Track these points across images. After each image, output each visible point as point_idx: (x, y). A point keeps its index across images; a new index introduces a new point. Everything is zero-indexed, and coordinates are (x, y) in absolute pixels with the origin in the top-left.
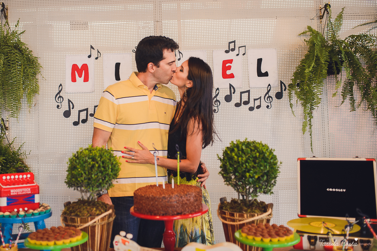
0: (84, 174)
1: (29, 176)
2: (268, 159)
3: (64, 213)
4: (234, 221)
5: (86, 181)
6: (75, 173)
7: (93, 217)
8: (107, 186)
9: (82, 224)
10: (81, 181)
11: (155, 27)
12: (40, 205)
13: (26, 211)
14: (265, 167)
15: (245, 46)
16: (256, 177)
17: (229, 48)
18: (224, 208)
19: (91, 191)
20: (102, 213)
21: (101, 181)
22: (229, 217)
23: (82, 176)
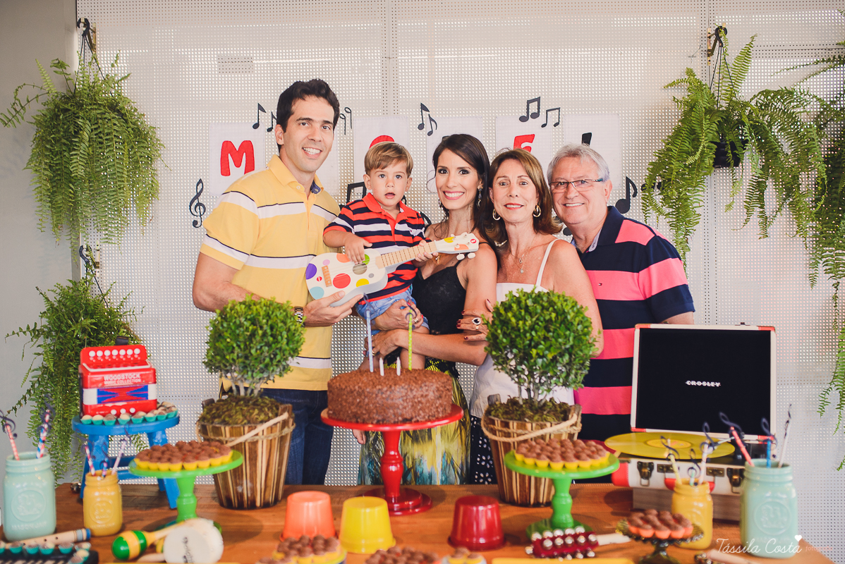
0: (236, 348)
1: (137, 351)
2: (572, 324)
3: (203, 418)
4: (508, 435)
5: (240, 360)
6: (222, 346)
7: (253, 425)
8: (278, 370)
9: (233, 438)
10: (231, 361)
11: (384, 69)
12: (158, 405)
13: (133, 414)
14: (566, 337)
15: (559, 109)
16: (550, 356)
17: (528, 112)
18: (493, 413)
19: (251, 380)
20: (269, 419)
21: (267, 360)
22: (500, 428)
23: (233, 352)
